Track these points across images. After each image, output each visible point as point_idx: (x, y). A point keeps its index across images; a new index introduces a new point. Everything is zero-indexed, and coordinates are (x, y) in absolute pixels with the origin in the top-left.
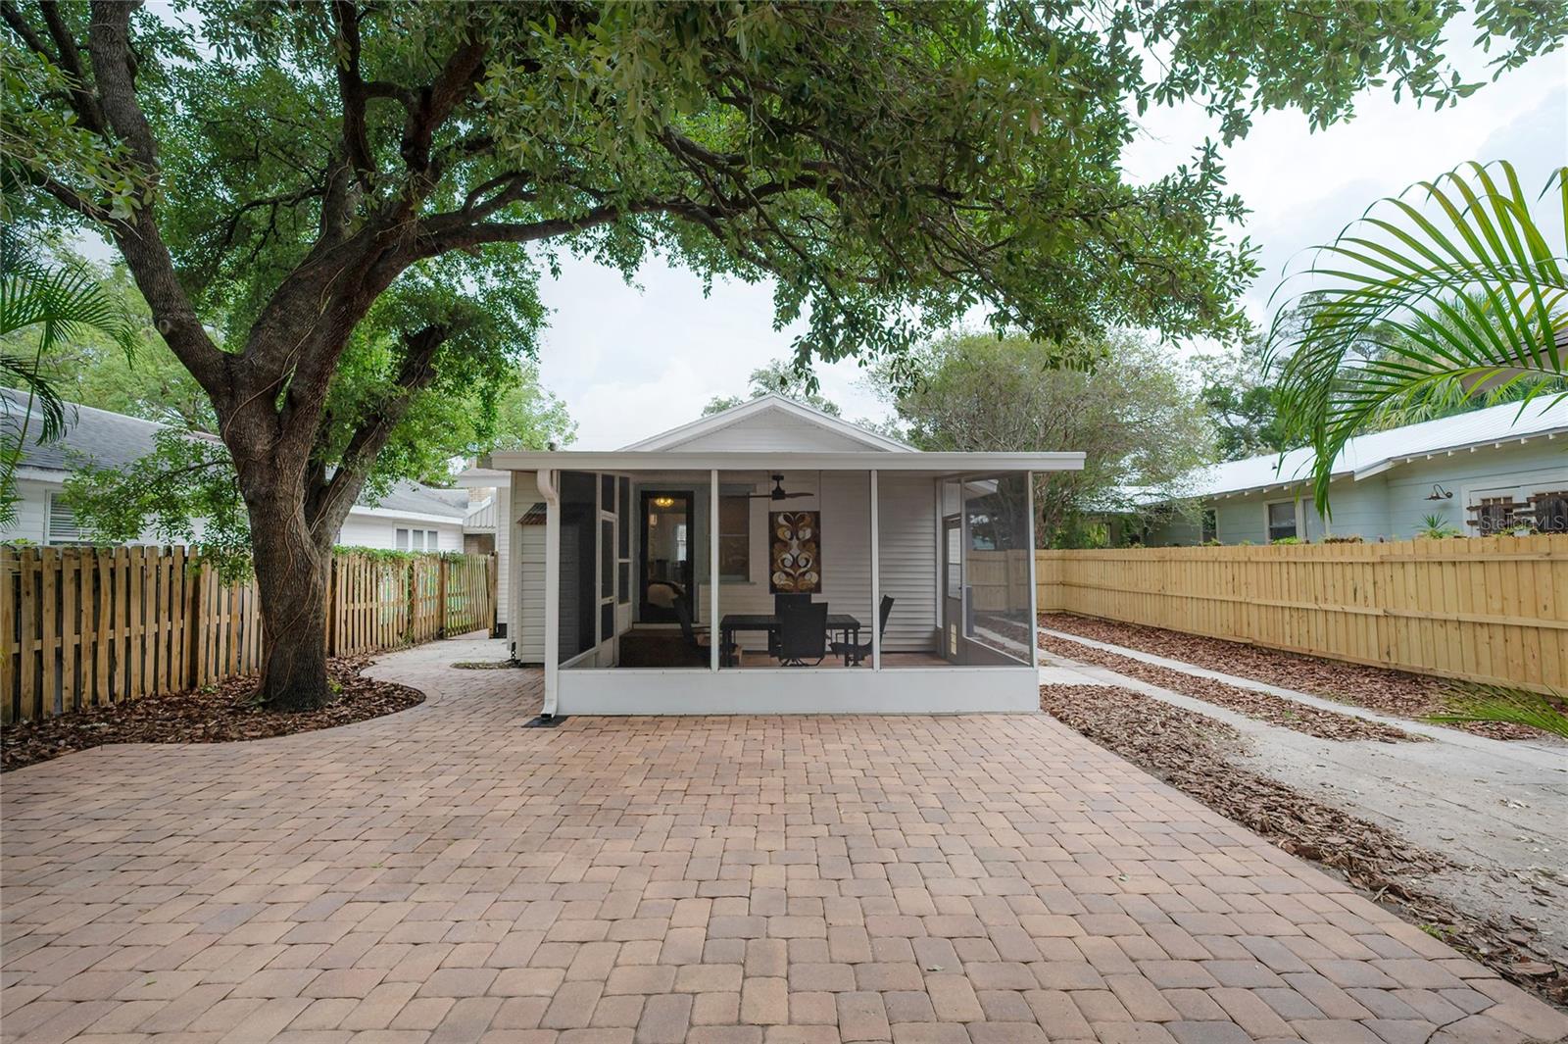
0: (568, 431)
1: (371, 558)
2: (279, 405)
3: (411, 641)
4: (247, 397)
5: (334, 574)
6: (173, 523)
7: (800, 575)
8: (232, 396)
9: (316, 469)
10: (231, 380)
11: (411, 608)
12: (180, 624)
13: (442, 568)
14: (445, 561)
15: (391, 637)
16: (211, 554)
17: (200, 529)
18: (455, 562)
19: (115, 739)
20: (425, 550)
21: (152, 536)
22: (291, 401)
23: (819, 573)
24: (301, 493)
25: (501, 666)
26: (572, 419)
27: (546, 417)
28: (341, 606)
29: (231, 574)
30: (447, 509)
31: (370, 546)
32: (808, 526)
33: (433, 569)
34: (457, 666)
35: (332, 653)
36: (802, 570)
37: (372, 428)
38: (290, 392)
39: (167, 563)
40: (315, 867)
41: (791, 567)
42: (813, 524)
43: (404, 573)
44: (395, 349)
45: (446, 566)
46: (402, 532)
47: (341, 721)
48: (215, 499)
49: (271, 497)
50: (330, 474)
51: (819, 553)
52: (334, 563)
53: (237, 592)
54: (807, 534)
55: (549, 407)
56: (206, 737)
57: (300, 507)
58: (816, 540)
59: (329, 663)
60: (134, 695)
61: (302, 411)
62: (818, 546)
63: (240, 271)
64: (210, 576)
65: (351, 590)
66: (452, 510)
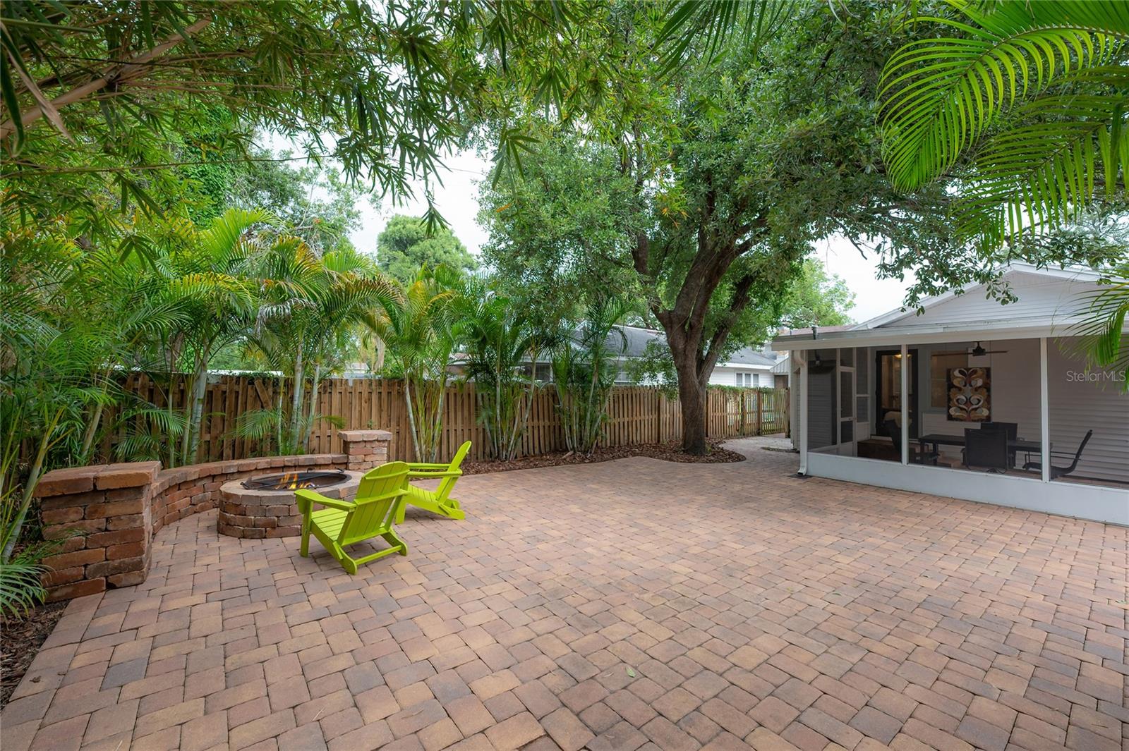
0: (848, 300)
1: (723, 390)
2: (686, 327)
3: (744, 435)
4: (676, 327)
5: (707, 398)
6: (653, 377)
7: (973, 409)
8: (671, 327)
9: (700, 352)
10: (671, 322)
11: (743, 416)
12: (655, 416)
13: (759, 396)
14: (760, 392)
15: (733, 431)
16: (663, 388)
17: (661, 379)
18: (766, 393)
19: (641, 454)
20: (752, 386)
21: (647, 382)
22: (691, 327)
23: (989, 409)
24: (695, 364)
25: (787, 451)
26: (850, 291)
27: (831, 292)
28: (711, 414)
29: (670, 397)
30: (764, 360)
31: (722, 384)
32: (980, 377)
33: (754, 397)
34: (763, 448)
35: (707, 436)
36: (974, 407)
37: (721, 332)
38: (690, 324)
39: (650, 391)
40: (704, 497)
41: (964, 404)
42: (985, 376)
43: (739, 399)
44: (731, 289)
45: (761, 395)
46: (739, 375)
47: (711, 461)
48: (665, 366)
49: (684, 367)
50: (705, 353)
51: (989, 396)
52: (707, 393)
53: (672, 404)
54: (980, 382)
55: (832, 285)
56: (666, 459)
57: (694, 370)
58: (987, 387)
59: (706, 440)
60: (643, 442)
61: (694, 330)
62: (989, 390)
63: (669, 264)
64: (664, 397)
65: (714, 405)
66: (768, 361)
